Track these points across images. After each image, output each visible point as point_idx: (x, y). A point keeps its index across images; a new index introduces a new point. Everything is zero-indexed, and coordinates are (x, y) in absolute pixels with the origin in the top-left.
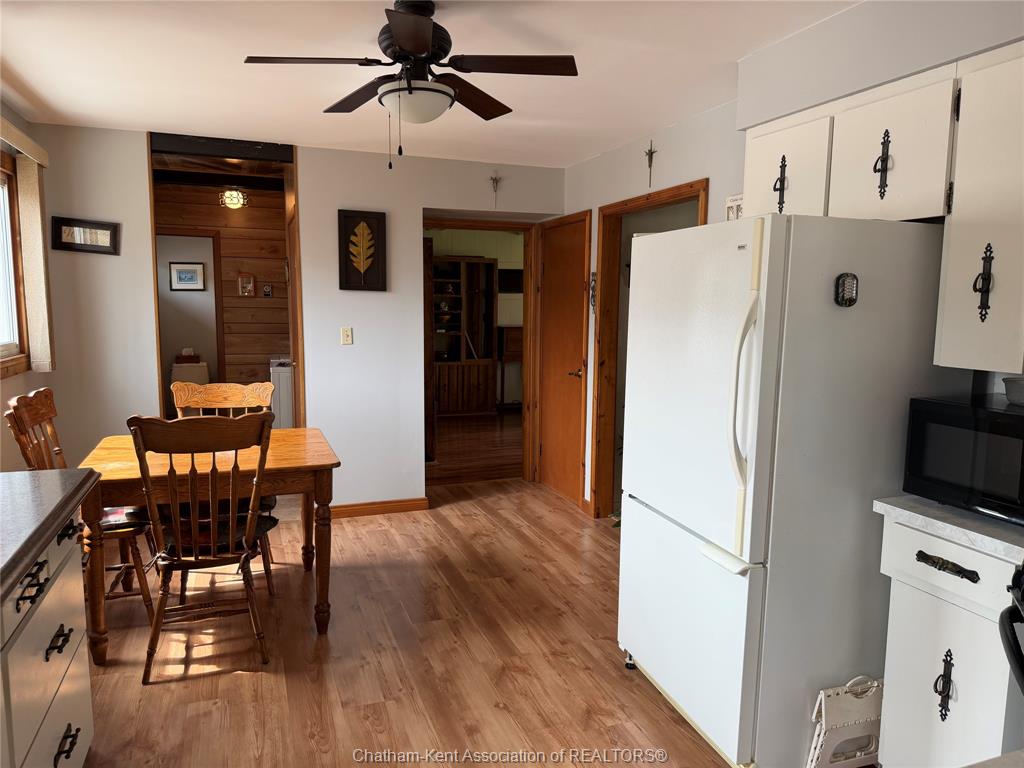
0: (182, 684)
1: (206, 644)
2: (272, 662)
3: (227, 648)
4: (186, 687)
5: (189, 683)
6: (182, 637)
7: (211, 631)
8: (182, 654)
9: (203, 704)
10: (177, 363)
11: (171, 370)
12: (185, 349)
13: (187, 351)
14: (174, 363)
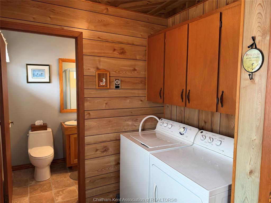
10: (32, 131)
11: (28, 136)
12: (37, 121)
13: (38, 123)
14: (29, 131)
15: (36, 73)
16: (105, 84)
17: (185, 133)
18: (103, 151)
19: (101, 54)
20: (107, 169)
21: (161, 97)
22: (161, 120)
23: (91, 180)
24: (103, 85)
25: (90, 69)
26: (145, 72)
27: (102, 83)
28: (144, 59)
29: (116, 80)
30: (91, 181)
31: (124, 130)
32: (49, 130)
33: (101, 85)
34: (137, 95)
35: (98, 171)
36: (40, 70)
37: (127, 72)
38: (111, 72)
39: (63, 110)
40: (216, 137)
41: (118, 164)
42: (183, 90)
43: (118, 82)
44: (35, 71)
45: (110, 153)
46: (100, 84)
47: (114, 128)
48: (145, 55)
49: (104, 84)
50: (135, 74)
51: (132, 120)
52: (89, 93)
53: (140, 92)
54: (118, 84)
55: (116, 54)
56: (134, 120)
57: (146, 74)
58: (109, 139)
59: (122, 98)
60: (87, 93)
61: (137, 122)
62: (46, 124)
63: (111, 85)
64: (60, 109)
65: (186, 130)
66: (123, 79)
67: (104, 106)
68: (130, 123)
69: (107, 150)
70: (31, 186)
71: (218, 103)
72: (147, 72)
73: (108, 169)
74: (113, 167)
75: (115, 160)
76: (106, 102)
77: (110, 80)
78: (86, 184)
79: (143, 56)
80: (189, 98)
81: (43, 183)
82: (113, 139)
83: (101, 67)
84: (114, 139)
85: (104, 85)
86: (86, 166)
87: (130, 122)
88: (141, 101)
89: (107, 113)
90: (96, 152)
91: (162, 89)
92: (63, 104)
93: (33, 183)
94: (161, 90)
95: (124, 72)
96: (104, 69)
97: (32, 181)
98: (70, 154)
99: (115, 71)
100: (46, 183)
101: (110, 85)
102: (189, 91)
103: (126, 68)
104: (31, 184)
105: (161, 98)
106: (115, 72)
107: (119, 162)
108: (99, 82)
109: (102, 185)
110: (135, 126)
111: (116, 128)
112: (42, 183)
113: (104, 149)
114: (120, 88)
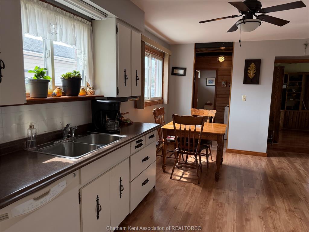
0: (178, 182)
1: (187, 175)
2: (201, 184)
3: (191, 177)
4: (179, 182)
5: (180, 182)
6: (183, 171)
7: (190, 172)
8: (181, 175)
9: (180, 187)
10: (206, 105)
11: (204, 107)
12: (208, 102)
44: (210, 81)
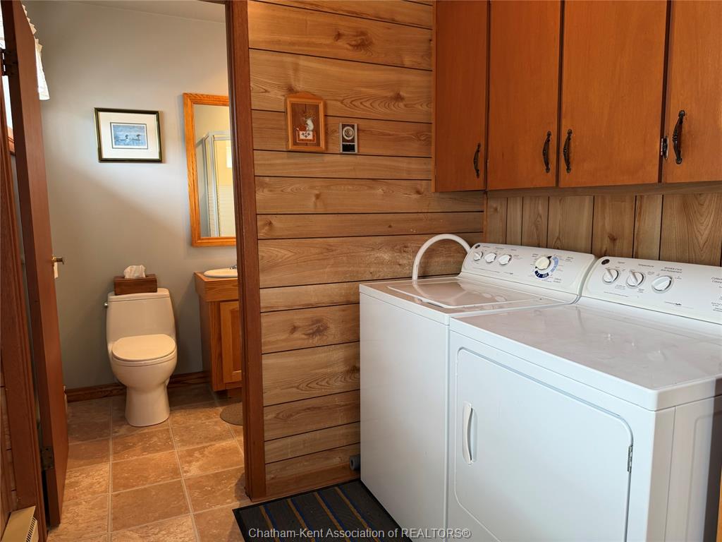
10: (116, 295)
11: (107, 307)
12: (129, 268)
13: (133, 272)
14: (109, 294)
15: (122, 135)
16: (314, 136)
17: (552, 270)
18: (311, 331)
19: (300, 48)
20: (323, 384)
21: (477, 171)
22: (476, 247)
23: (279, 411)
24: (308, 140)
25: (269, 90)
26: (427, 106)
27: (303, 134)
28: (425, 66)
29: (344, 126)
30: (280, 416)
31: (369, 277)
32: (163, 292)
33: (303, 140)
34: (405, 176)
35: (298, 388)
36: (134, 127)
37: (376, 104)
38: (328, 102)
39: (200, 239)
40: (652, 270)
41: (354, 370)
42: (549, 135)
43: (351, 133)
44: (120, 128)
45: (331, 339)
46: (299, 135)
47: (340, 269)
48: (429, 55)
49: (310, 137)
50: (399, 110)
51: (393, 249)
52: (267, 162)
53: (413, 166)
54: (350, 138)
55: (343, 48)
56: (398, 247)
57: (432, 110)
58: (326, 300)
59: (363, 182)
60: (263, 162)
61: (405, 255)
62: (154, 275)
63: (330, 141)
64: (192, 236)
65: (556, 263)
66: (363, 124)
67: (310, 205)
68: (386, 256)
69: (322, 331)
70: (117, 437)
71: (665, 153)
72: (433, 105)
73: (327, 382)
74: (339, 379)
75: (346, 360)
76: (317, 192)
77: (326, 125)
78: (265, 422)
79: (422, 56)
80: (568, 156)
81: (150, 431)
82: (337, 299)
83: (300, 86)
84: (342, 299)
85: (310, 140)
86: (264, 373)
87: (385, 252)
88: (418, 192)
89: (319, 224)
90: (291, 336)
91: (482, 148)
92: (199, 224)
93: (123, 431)
94: (478, 151)
95: (368, 104)
96: (311, 91)
97: (121, 426)
98: (220, 355)
99: (341, 99)
100: (156, 431)
101: (326, 142)
102: (570, 133)
103: (372, 91)
104: (116, 432)
105: (478, 175)
106: (342, 103)
107: (357, 365)
108: (294, 131)
109: (309, 428)
110: (400, 265)
111: (345, 269)
112: (146, 431)
113: (315, 327)
114: (356, 151)
